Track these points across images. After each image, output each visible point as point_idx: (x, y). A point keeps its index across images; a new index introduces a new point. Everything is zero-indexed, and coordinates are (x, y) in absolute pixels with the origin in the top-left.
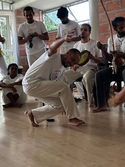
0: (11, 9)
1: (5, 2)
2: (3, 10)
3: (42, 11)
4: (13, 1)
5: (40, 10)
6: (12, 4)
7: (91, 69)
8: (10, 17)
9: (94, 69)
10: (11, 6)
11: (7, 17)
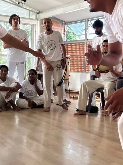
0: (37, 19)
1: (32, 11)
2: (29, 19)
3: (65, 22)
4: (39, 11)
5: (63, 21)
6: (38, 13)
7: (112, 81)
8: (35, 25)
9: (115, 81)
10: (37, 15)
11: (33, 26)
